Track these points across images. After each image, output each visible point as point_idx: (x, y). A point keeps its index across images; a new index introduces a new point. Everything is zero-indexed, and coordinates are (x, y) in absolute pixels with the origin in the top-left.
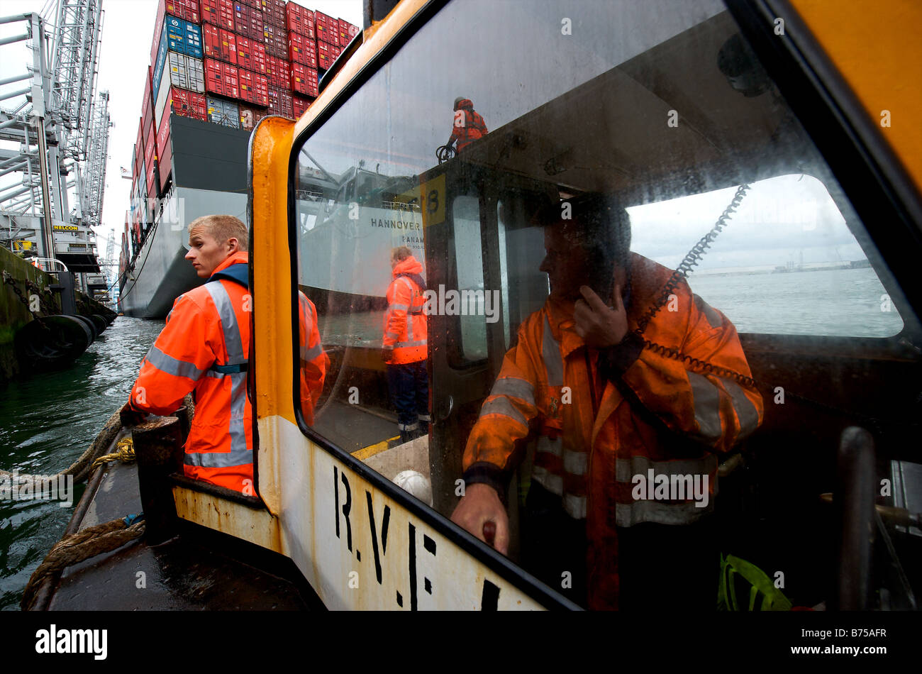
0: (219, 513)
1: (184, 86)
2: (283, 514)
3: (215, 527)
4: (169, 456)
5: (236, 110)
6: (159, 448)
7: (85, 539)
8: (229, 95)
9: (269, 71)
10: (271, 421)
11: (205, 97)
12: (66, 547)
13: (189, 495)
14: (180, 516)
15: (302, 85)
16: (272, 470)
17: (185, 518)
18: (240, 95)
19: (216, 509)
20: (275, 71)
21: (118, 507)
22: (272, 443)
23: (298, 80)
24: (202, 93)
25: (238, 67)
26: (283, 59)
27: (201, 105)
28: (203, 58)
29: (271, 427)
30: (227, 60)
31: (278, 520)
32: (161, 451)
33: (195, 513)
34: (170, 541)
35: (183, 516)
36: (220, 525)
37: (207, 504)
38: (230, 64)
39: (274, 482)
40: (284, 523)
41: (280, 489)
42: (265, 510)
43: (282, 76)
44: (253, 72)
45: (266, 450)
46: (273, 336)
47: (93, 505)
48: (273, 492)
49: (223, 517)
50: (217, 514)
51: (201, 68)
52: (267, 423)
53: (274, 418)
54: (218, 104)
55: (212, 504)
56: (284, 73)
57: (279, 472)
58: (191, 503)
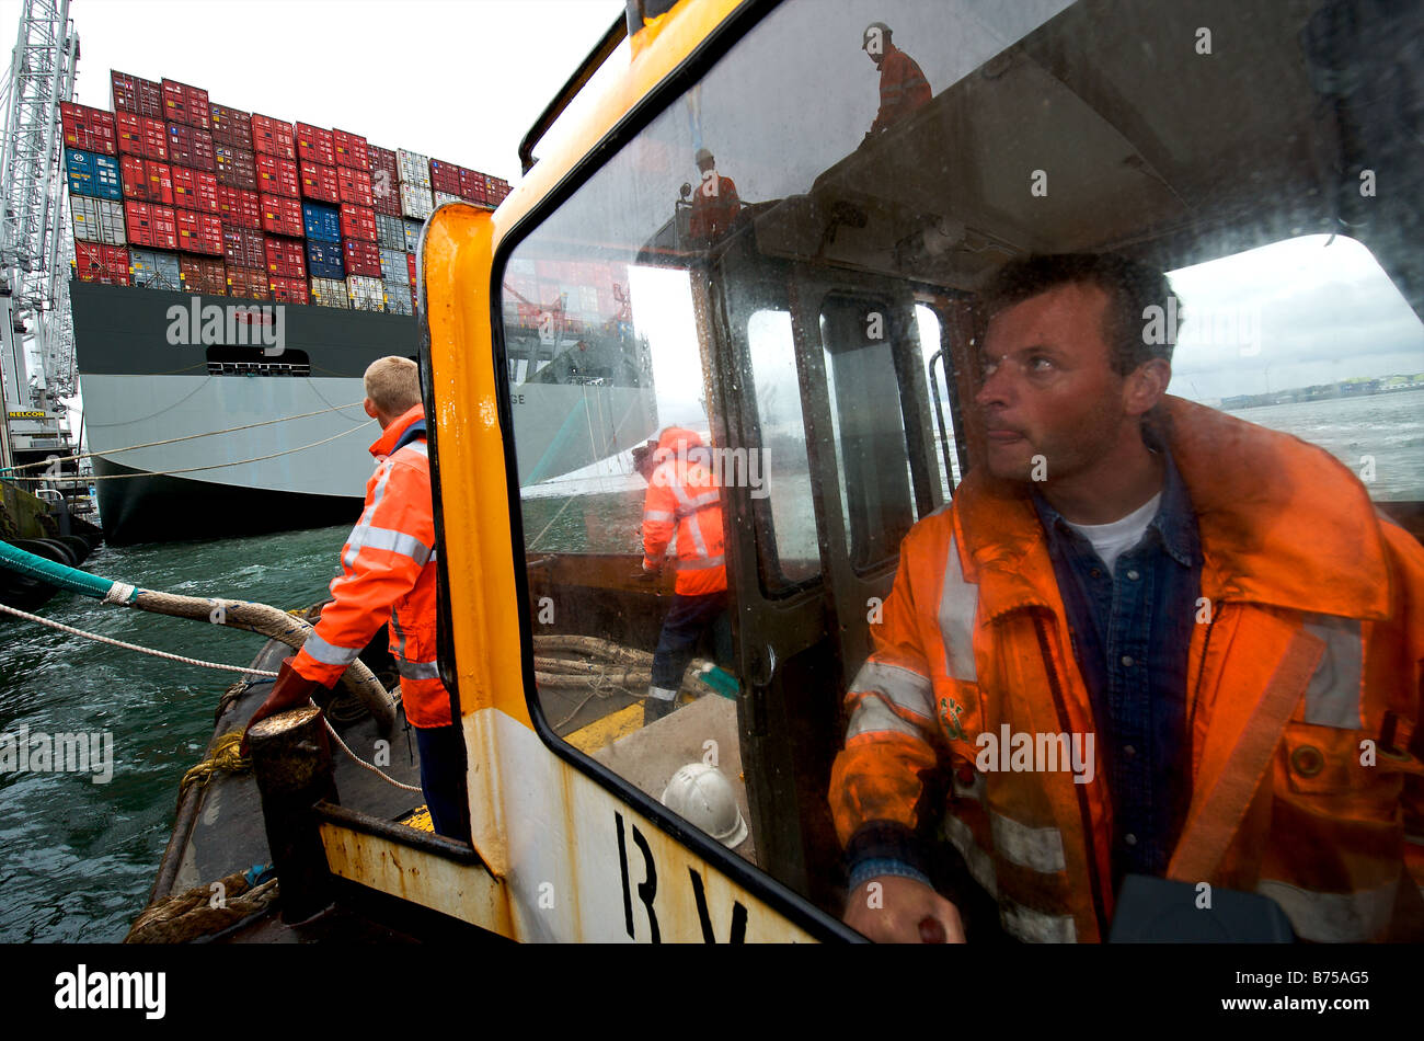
0: (400, 868)
1: (95, 238)
2: (513, 872)
3: (396, 891)
4: (310, 773)
5: (176, 263)
6: (295, 762)
7: (187, 908)
8: (162, 245)
9: (225, 207)
10: (483, 718)
11: (128, 251)
12: (157, 922)
13: (347, 838)
14: (335, 871)
15: (277, 222)
16: (490, 801)
17: (344, 875)
18: (179, 244)
19: (395, 863)
20: (235, 206)
21: (231, 853)
22: (487, 755)
23: (270, 216)
24: (122, 246)
25: (174, 207)
26: (249, 191)
27: (120, 261)
28: (123, 200)
29: (484, 728)
30: (158, 199)
31: (505, 884)
32: (297, 766)
33: (359, 867)
34: (322, 913)
35: (340, 872)
36: (403, 889)
37: (380, 852)
38: (162, 205)
39: (494, 821)
40: (517, 889)
41: (505, 831)
42: (481, 866)
43: (247, 212)
44: (199, 212)
45: (477, 768)
46: (477, 573)
47: (190, 850)
48: (494, 839)
49: (408, 877)
50: (397, 871)
51: (120, 212)
52: (477, 722)
53: (488, 712)
54: (147, 258)
55: (388, 855)
56: (249, 208)
57: (502, 803)
58: (351, 851)
